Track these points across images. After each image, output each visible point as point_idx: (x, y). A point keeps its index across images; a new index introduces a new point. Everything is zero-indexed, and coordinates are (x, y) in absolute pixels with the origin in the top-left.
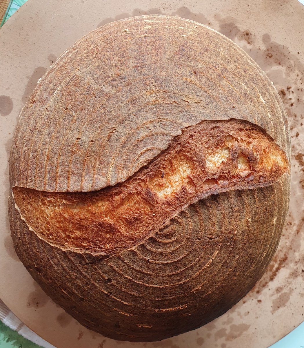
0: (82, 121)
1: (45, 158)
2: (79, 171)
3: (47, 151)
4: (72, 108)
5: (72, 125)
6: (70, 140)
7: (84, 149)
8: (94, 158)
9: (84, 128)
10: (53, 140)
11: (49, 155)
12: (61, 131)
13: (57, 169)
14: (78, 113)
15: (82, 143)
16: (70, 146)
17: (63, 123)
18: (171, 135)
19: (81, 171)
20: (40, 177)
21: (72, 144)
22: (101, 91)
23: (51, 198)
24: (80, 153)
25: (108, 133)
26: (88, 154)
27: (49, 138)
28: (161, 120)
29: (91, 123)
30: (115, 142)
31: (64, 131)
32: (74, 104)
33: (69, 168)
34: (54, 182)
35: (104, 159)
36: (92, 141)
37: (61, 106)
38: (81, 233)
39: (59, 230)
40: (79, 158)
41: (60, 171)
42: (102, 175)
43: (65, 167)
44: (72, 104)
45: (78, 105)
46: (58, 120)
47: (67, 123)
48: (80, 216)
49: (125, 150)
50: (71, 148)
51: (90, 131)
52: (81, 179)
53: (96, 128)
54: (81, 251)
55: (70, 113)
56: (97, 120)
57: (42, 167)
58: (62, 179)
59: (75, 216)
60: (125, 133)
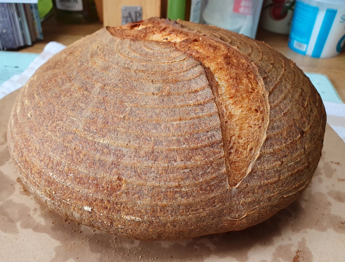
0: (134, 98)
1: (183, 122)
2: (185, 84)
3: (175, 123)
4: (122, 113)
5: (141, 104)
6: (156, 102)
7: (162, 86)
8: (168, 75)
9: (142, 93)
10: (162, 119)
11: (178, 118)
12: (149, 114)
13: (190, 105)
14: (126, 104)
15: (157, 90)
16: (163, 100)
17: (141, 116)
18: (130, 42)
19: (185, 82)
20: (205, 124)
21: (161, 98)
22: (99, 94)
23: (222, 107)
24: (168, 88)
25: (141, 74)
26: (166, 81)
27: (161, 125)
28: (118, 50)
29: (135, 89)
30: (147, 67)
31: (148, 111)
32: (117, 112)
33: (186, 93)
34: (205, 106)
35: (166, 69)
36: (152, 81)
37: (122, 126)
38: (243, 79)
39: (250, 98)
40: (172, 88)
41: (192, 102)
42: (182, 66)
43: (186, 98)
44: (117, 115)
45: (117, 108)
46: (139, 123)
47: (139, 111)
48: (228, 79)
49: (152, 59)
50: (164, 97)
51: (143, 88)
52: (192, 80)
53: (138, 84)
54: (260, 79)
55: (128, 112)
56: (130, 85)
57: (193, 124)
58: (199, 98)
59: (230, 83)
60: (136, 63)
